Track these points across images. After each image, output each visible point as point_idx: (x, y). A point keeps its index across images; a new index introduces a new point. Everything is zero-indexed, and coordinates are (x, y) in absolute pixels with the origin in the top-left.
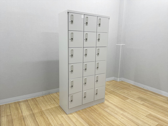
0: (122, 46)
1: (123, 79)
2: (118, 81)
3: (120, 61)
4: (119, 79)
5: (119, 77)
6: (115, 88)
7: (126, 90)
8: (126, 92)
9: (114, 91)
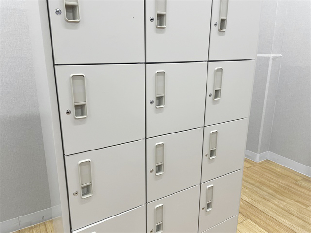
0: (274, 59)
1: (269, 155)
2: (257, 160)
3: (265, 106)
4: (258, 155)
5: (259, 150)
6: (255, 189)
7: (290, 201)
8: (294, 210)
9: (255, 204)
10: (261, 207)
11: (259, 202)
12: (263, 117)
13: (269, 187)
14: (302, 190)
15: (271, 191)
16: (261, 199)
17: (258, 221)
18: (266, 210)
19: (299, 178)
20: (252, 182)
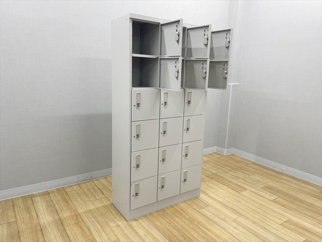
1: (234, 151)
2: (225, 154)
4: (226, 150)
5: (226, 146)
6: (220, 167)
7: (240, 173)
8: (241, 177)
9: (218, 174)
10: (222, 175)
11: (221, 173)
12: (228, 123)
13: (229, 167)
14: (250, 168)
15: (230, 169)
16: (222, 172)
17: (218, 180)
18: (225, 176)
19: (250, 163)
20: (220, 164)
